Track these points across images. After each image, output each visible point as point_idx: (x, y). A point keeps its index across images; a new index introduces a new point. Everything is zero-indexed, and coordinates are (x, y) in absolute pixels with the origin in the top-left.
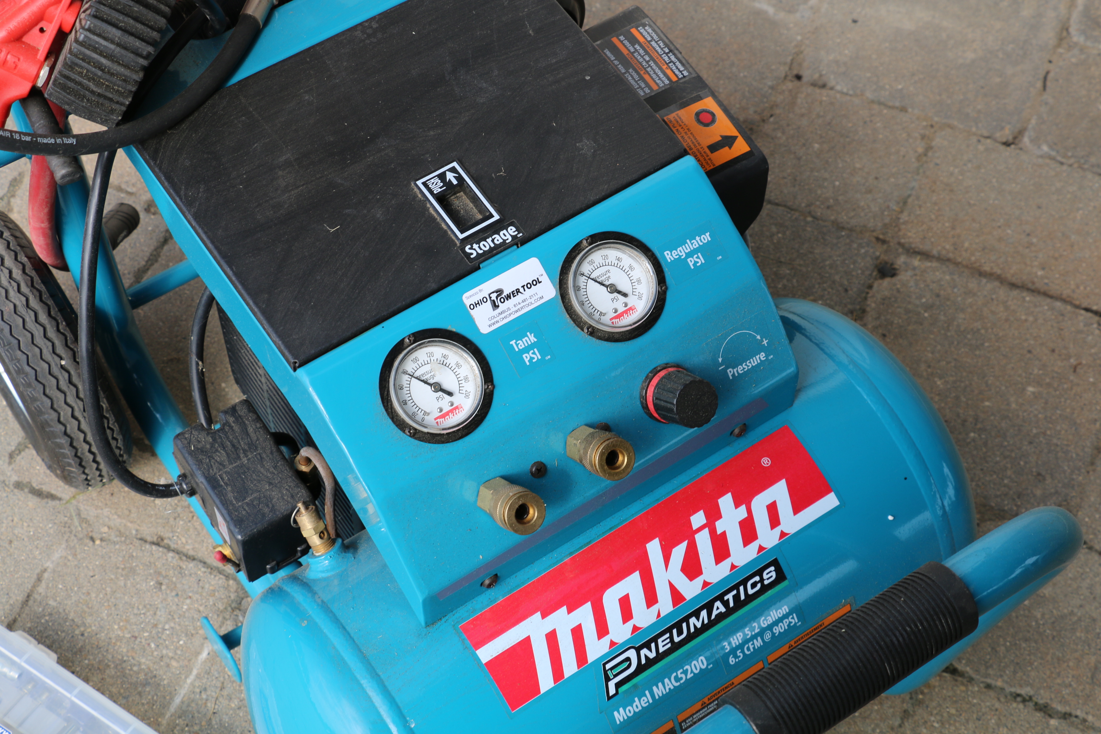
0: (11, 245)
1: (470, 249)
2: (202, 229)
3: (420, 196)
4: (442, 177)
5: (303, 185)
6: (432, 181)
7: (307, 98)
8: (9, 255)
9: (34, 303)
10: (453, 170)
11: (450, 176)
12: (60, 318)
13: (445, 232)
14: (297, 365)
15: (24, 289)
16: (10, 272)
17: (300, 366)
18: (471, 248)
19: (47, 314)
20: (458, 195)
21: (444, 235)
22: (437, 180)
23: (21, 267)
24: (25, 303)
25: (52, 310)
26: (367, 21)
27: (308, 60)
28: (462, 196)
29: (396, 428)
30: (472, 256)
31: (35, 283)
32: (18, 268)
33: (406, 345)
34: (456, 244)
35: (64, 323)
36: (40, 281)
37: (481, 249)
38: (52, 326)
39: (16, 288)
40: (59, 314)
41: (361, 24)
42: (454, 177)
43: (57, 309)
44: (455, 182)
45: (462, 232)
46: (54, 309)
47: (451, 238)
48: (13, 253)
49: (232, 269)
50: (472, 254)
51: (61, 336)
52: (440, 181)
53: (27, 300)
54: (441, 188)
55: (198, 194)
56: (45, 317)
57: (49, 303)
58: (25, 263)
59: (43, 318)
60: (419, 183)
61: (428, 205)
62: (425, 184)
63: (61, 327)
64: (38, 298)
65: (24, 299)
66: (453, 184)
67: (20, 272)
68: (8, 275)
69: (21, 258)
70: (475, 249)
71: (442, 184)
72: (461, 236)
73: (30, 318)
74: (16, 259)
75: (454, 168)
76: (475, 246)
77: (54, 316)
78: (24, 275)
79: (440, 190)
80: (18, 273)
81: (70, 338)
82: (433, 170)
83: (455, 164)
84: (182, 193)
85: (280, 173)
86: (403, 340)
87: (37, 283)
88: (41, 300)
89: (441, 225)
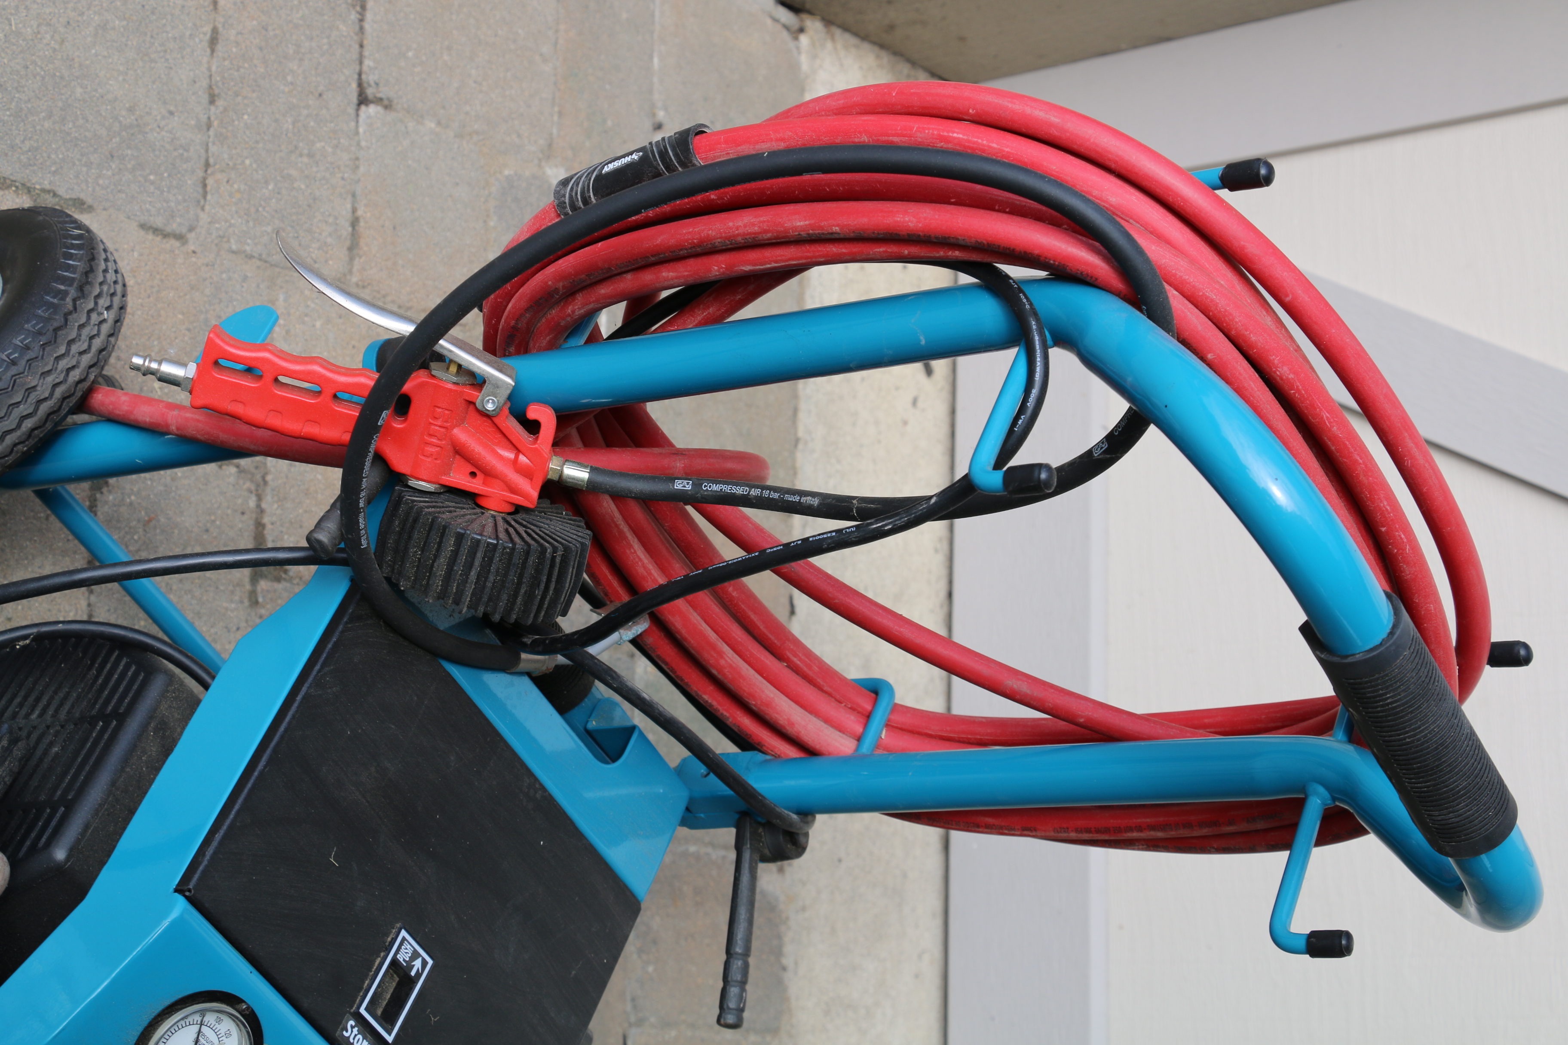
0: (104, 353)
1: (351, 1025)
2: (297, 711)
3: (389, 939)
4: (415, 955)
5: (368, 802)
6: (409, 946)
7: (452, 758)
8: (93, 357)
9: (44, 408)
10: (424, 963)
11: (418, 964)
12: (31, 442)
13: (361, 988)
14: (187, 894)
15: (59, 392)
16: (73, 367)
17: (187, 897)
18: (352, 1027)
19: (33, 427)
20: (395, 976)
21: (359, 990)
22: (410, 951)
23: (83, 377)
24: (42, 397)
25: (40, 430)
26: (541, 784)
27: (488, 739)
28: (394, 981)
29: (139, 1034)
30: (344, 1033)
31: (68, 400)
32: (81, 374)
33: (238, 1007)
34: (352, 1008)
35: (25, 449)
36: (71, 405)
37: (354, 1039)
38: (20, 437)
39: (58, 381)
40: (36, 440)
41: (536, 779)
42: (418, 969)
43: (41, 435)
44: (413, 973)
45: (366, 1009)
46: (41, 432)
47: (357, 998)
48: (95, 360)
49: (265, 767)
50: (347, 1031)
51: (9, 450)
52: (410, 955)
53: (45, 399)
54: (404, 960)
55: (330, 688)
56: (29, 425)
57: (47, 426)
58: (88, 380)
59: (28, 424)
60: (403, 933)
61: (382, 954)
62: (404, 939)
63: (20, 447)
64: (52, 410)
65: (46, 395)
66: (411, 971)
67: (77, 379)
68: (70, 366)
69: (93, 372)
70: (352, 1031)
71: (407, 959)
72: (362, 1010)
73: (23, 409)
74: (91, 367)
75: (427, 963)
76: (355, 1030)
77: (33, 435)
78: (75, 384)
79: (401, 960)
80: (75, 377)
81: (8, 461)
82: (418, 939)
83: (430, 962)
84: (327, 669)
85: (373, 769)
86: (243, 1001)
87: (68, 403)
88: (49, 414)
89: (367, 979)
